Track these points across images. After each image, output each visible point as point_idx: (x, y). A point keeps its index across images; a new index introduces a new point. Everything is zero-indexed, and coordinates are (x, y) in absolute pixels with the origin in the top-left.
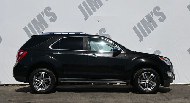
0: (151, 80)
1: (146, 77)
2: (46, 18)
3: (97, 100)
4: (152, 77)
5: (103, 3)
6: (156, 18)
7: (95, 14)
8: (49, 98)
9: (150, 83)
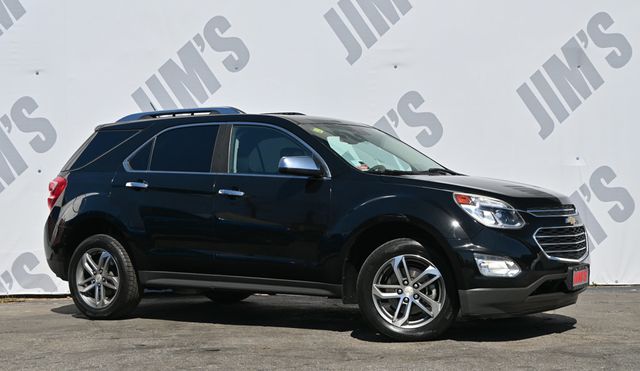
0: (423, 291)
1: (404, 275)
2: (213, 59)
4: (431, 276)
5: (412, 3)
6: (597, 55)
7: (383, 42)
9: (421, 301)
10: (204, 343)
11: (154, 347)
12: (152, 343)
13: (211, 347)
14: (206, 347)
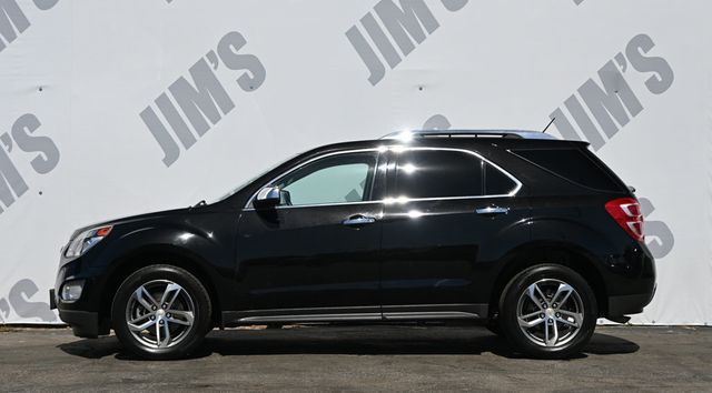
3: (446, 379)
5: (439, 21)
7: (408, 63)
8: (266, 373)
10: (195, 379)
11: (140, 382)
12: (141, 377)
13: (202, 382)
14: (196, 382)
